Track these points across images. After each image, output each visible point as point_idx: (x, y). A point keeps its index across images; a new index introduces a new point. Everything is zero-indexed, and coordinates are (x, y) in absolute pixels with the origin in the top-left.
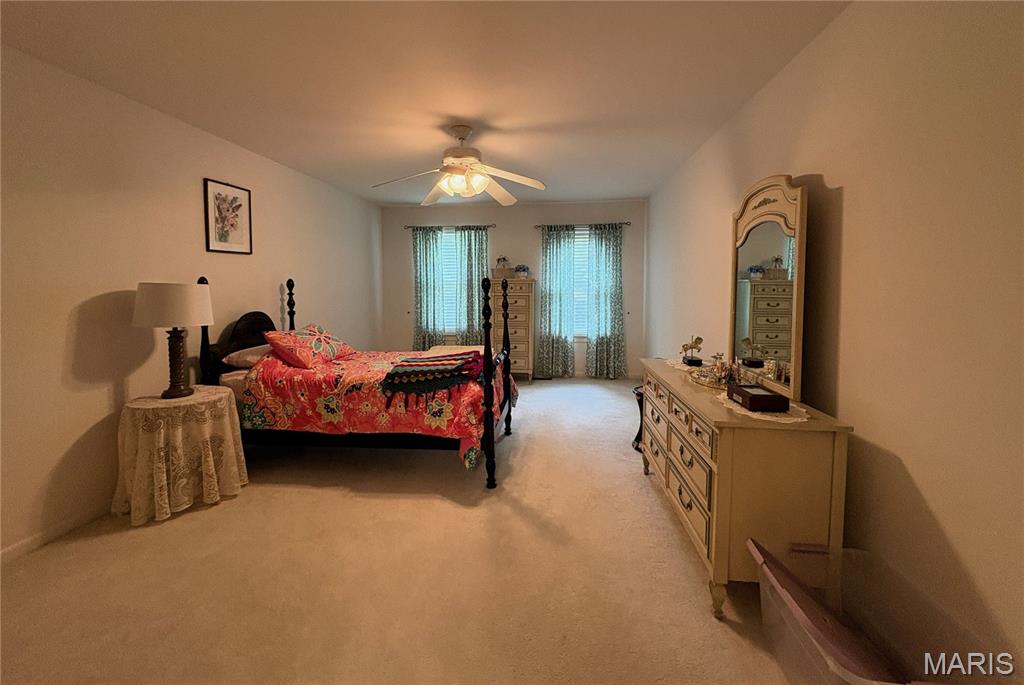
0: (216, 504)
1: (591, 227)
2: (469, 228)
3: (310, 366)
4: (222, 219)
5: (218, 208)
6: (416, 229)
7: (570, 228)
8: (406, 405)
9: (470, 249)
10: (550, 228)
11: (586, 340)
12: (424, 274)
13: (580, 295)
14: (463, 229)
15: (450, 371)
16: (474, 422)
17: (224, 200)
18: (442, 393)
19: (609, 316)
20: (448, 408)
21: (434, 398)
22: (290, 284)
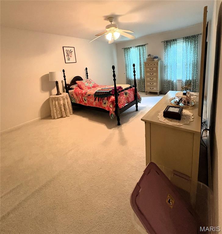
0: (65, 117)
1: (184, 38)
2: (139, 46)
3: (84, 89)
4: (68, 55)
5: (67, 53)
6: (125, 49)
7: (175, 40)
8: (99, 100)
9: (140, 53)
10: (167, 42)
11: (181, 81)
12: (127, 62)
13: (179, 64)
14: (138, 46)
15: (108, 92)
16: (111, 107)
17: (68, 51)
18: (106, 98)
19: (191, 72)
20: (107, 102)
21: (104, 99)
22: (86, 69)
